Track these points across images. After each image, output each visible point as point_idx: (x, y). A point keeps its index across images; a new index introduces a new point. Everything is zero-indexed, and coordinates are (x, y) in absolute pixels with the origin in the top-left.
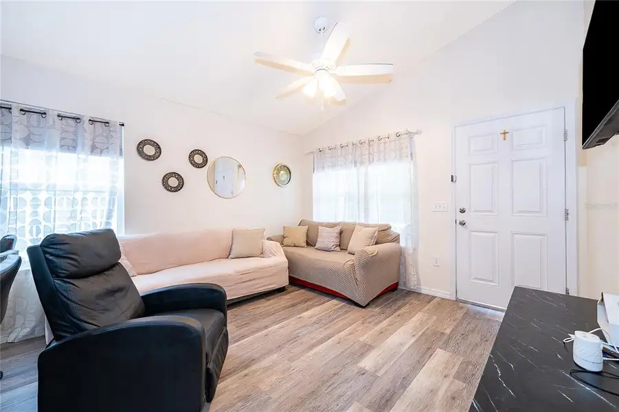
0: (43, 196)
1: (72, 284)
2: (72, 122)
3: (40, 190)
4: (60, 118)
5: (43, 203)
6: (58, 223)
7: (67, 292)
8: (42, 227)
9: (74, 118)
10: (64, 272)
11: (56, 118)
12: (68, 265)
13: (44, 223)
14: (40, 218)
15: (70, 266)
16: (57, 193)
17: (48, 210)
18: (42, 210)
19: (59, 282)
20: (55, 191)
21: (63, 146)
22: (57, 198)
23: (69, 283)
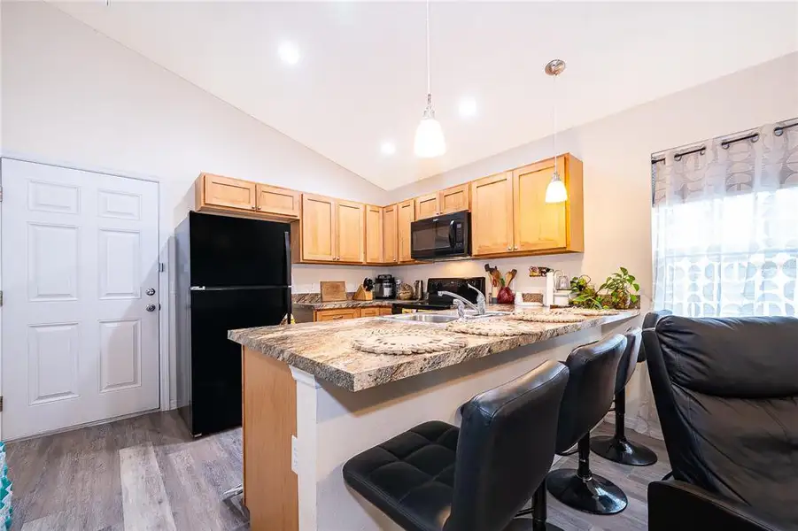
0: (702, 263)
1: (694, 399)
2: (743, 145)
3: (699, 255)
4: (726, 146)
5: (703, 272)
6: (725, 302)
7: (686, 409)
8: (701, 305)
9: (748, 137)
10: (685, 377)
11: (719, 148)
12: (689, 367)
13: (704, 300)
14: (699, 293)
15: (694, 370)
16: (723, 257)
17: (709, 281)
18: (702, 281)
19: (677, 390)
20: (719, 255)
21: (731, 186)
22: (724, 265)
23: (690, 396)
